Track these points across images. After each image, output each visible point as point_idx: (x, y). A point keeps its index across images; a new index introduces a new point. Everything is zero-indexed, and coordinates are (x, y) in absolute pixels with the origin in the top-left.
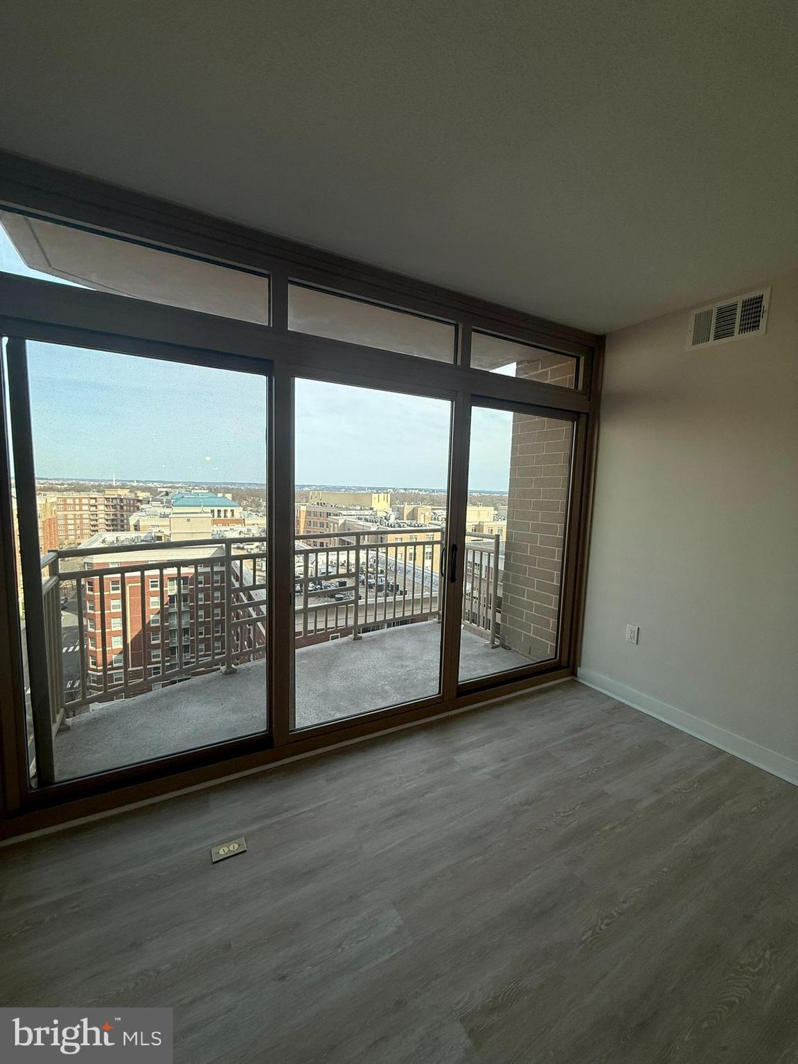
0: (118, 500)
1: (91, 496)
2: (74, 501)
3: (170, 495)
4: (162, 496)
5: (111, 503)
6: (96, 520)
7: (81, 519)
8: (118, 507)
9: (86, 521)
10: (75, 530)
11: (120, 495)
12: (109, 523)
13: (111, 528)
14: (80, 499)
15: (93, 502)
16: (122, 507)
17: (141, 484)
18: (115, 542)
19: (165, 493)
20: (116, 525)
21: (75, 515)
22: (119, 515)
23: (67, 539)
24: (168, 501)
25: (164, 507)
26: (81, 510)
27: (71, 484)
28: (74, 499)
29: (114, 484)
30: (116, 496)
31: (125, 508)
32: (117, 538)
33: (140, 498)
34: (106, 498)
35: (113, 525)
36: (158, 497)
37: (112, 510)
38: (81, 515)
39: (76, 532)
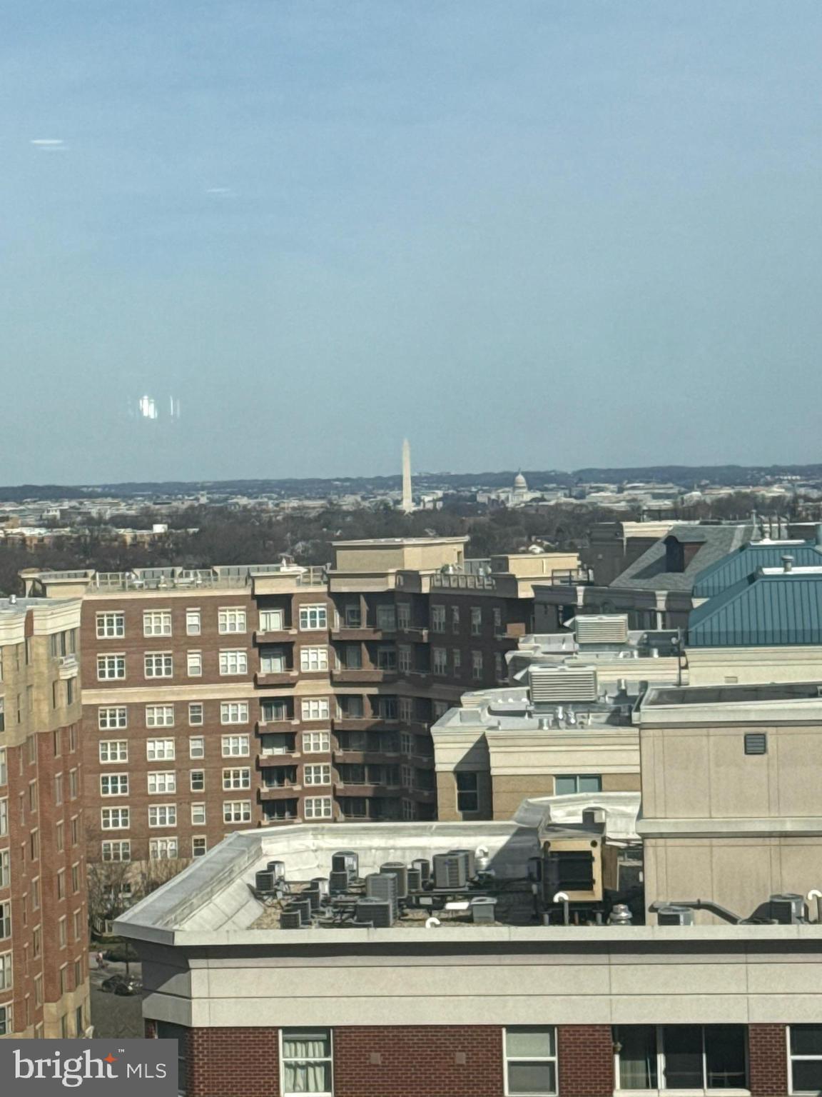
0: (405, 611)
1: (263, 589)
2: (178, 622)
3: (697, 564)
4: (646, 573)
5: (364, 631)
6: (289, 739)
7: (215, 730)
8: (406, 654)
9: (236, 746)
10: (182, 798)
11: (412, 577)
12: (355, 755)
13: (366, 788)
14: (210, 608)
15: (272, 622)
16: (423, 652)
17: (558, 498)
18: (324, 888)
19: (658, 552)
20: (394, 772)
21: (180, 707)
22: (407, 707)
23: (142, 853)
24: (679, 610)
25: (645, 653)
26: (211, 674)
27: (188, 518)
28: (178, 608)
29: (408, 506)
30: (391, 583)
31: (440, 657)
32: (338, 862)
33: (525, 592)
34: (342, 601)
35: (375, 771)
36: (623, 581)
37: (369, 669)
38: (213, 705)
39: (184, 814)
